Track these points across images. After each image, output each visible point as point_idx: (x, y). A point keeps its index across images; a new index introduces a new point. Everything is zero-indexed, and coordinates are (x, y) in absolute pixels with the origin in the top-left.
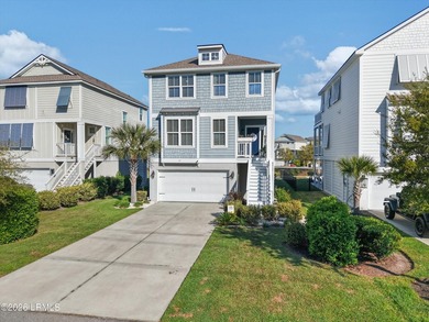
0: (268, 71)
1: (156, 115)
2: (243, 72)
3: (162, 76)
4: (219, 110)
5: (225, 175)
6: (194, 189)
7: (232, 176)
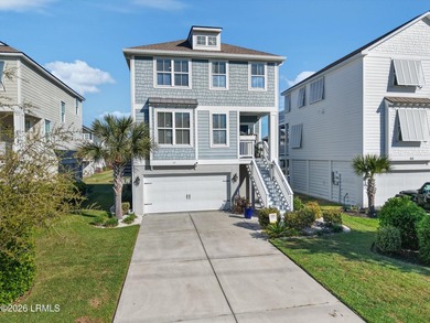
0: (271, 63)
1: (141, 106)
2: (245, 62)
3: (149, 57)
4: (219, 104)
5: (225, 177)
6: (188, 197)
7: (234, 179)
